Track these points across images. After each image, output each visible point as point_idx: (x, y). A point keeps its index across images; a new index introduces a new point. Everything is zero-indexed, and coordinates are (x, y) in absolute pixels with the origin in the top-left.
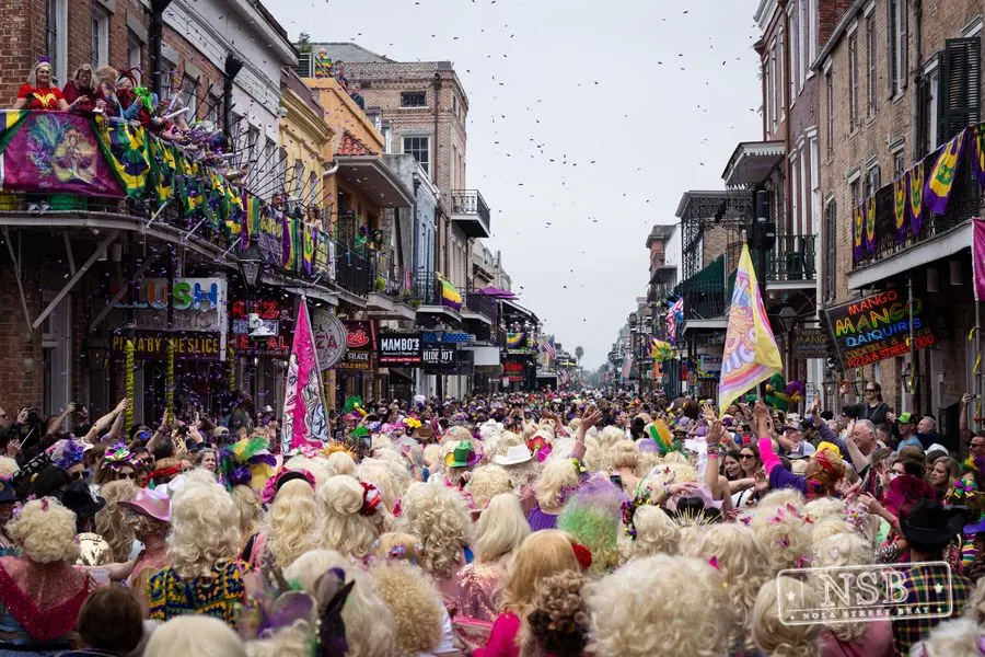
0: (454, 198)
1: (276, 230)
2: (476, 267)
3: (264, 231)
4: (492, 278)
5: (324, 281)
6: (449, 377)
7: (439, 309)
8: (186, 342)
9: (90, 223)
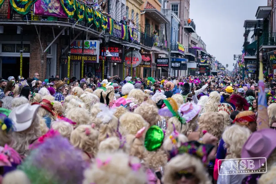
0: (185, 21)
1: (120, 28)
2: (192, 41)
3: (115, 28)
4: (197, 44)
5: (136, 42)
6: (182, 71)
7: (177, 52)
8: (88, 57)
9: (58, 24)
